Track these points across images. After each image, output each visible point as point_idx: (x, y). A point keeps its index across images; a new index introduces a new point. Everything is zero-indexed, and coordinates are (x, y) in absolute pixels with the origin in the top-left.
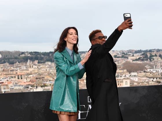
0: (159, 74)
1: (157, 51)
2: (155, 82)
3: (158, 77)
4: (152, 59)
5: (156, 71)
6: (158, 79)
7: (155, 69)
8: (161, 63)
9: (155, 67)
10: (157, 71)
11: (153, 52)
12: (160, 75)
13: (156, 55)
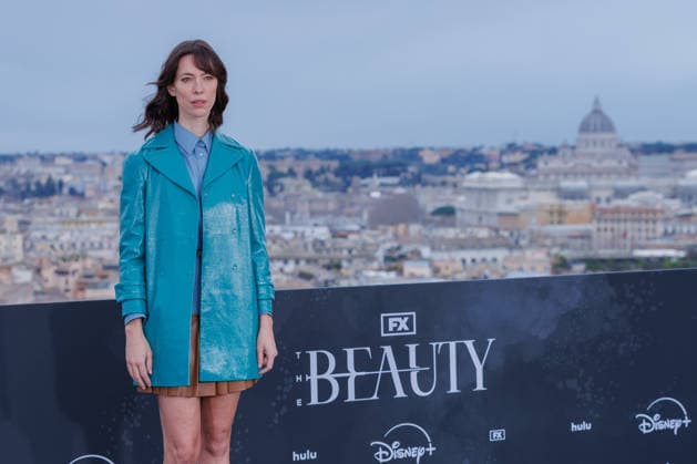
0: (305, 246)
1: (297, 158)
2: (292, 274)
3: (303, 258)
4: (277, 189)
5: (296, 233)
6: (302, 263)
7: (292, 224)
8: (310, 201)
9: (292, 218)
10: (299, 235)
11: (282, 158)
12: (310, 247)
13: (292, 173)
